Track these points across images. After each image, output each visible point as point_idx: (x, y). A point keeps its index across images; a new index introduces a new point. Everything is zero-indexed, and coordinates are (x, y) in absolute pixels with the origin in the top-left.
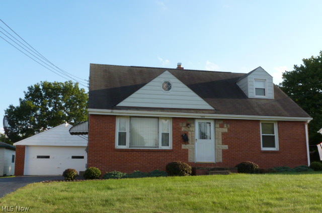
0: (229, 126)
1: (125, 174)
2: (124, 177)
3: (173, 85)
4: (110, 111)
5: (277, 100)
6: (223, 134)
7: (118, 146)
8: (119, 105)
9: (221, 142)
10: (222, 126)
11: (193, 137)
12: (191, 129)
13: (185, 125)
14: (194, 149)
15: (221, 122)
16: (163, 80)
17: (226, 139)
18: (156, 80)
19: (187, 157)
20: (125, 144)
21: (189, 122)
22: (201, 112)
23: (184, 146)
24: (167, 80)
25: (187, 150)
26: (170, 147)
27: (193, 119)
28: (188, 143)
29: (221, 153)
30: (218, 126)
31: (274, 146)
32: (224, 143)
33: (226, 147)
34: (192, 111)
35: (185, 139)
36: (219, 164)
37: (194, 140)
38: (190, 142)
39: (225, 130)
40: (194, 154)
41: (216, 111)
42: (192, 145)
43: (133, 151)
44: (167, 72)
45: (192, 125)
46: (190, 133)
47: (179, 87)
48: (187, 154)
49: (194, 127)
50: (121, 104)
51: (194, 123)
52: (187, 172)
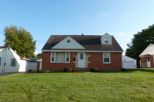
0: (91, 55)
1: (49, 71)
2: (48, 72)
3: (71, 41)
4: (48, 50)
5: (113, 45)
6: (89, 58)
7: (51, 62)
8: (52, 48)
9: (87, 60)
10: (88, 55)
11: (77, 59)
12: (77, 56)
13: (74, 55)
14: (77, 63)
15: (88, 53)
16: (67, 40)
17: (89, 59)
18: (65, 39)
19: (75, 66)
20: (54, 61)
21: (76, 53)
22: (80, 50)
23: (74, 62)
24: (69, 39)
25: (75, 63)
26: (69, 62)
27: (78, 53)
28: (75, 61)
29: (88, 64)
30: (87, 55)
31: (109, 62)
32: (89, 61)
33: (89, 62)
34: (77, 50)
35: (74, 59)
36: (86, 68)
37: (78, 60)
38: (76, 60)
39: (89, 56)
40: (77, 65)
41: (86, 49)
42: (77, 62)
43: (56, 63)
44: (69, 36)
45: (77, 55)
46: (76, 57)
47: (73, 41)
48: (75, 65)
49: (78, 55)
50: (53, 48)
51: (78, 54)
52: (69, 71)
